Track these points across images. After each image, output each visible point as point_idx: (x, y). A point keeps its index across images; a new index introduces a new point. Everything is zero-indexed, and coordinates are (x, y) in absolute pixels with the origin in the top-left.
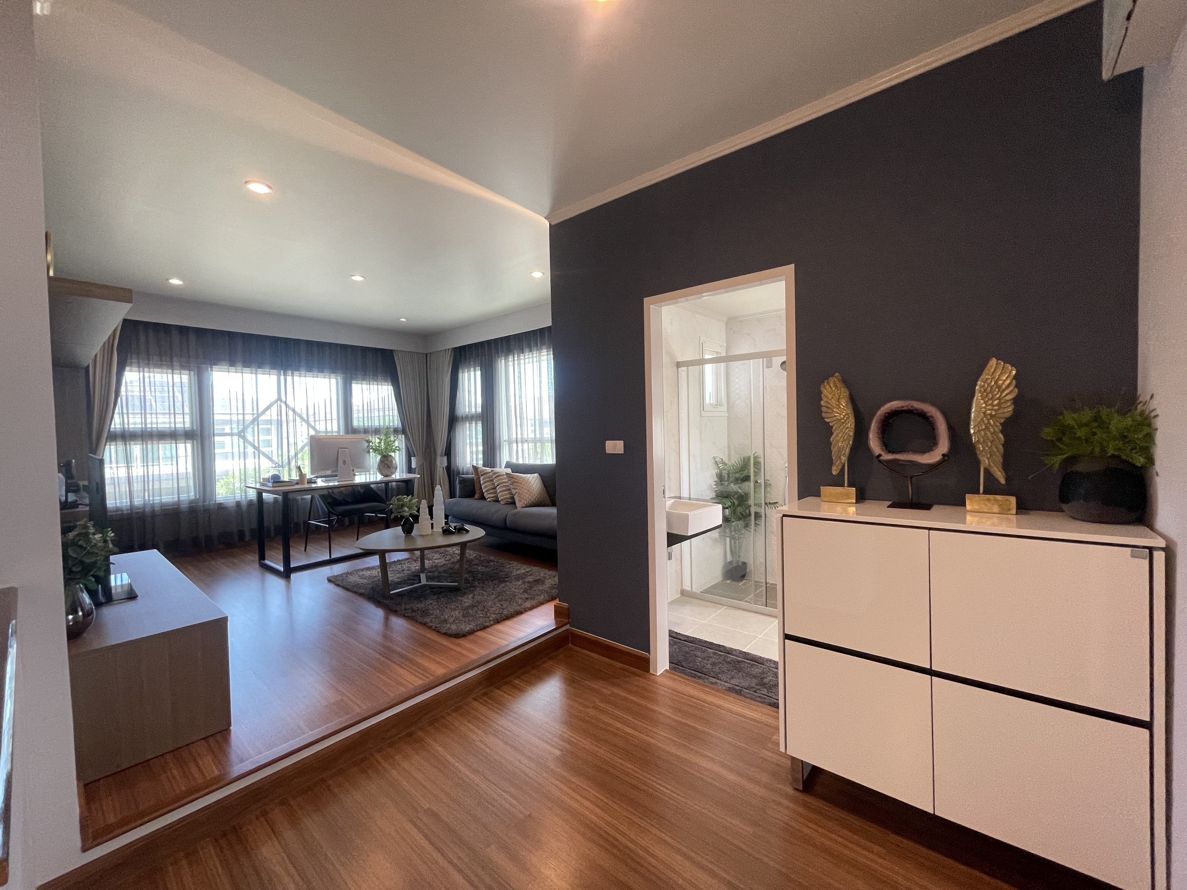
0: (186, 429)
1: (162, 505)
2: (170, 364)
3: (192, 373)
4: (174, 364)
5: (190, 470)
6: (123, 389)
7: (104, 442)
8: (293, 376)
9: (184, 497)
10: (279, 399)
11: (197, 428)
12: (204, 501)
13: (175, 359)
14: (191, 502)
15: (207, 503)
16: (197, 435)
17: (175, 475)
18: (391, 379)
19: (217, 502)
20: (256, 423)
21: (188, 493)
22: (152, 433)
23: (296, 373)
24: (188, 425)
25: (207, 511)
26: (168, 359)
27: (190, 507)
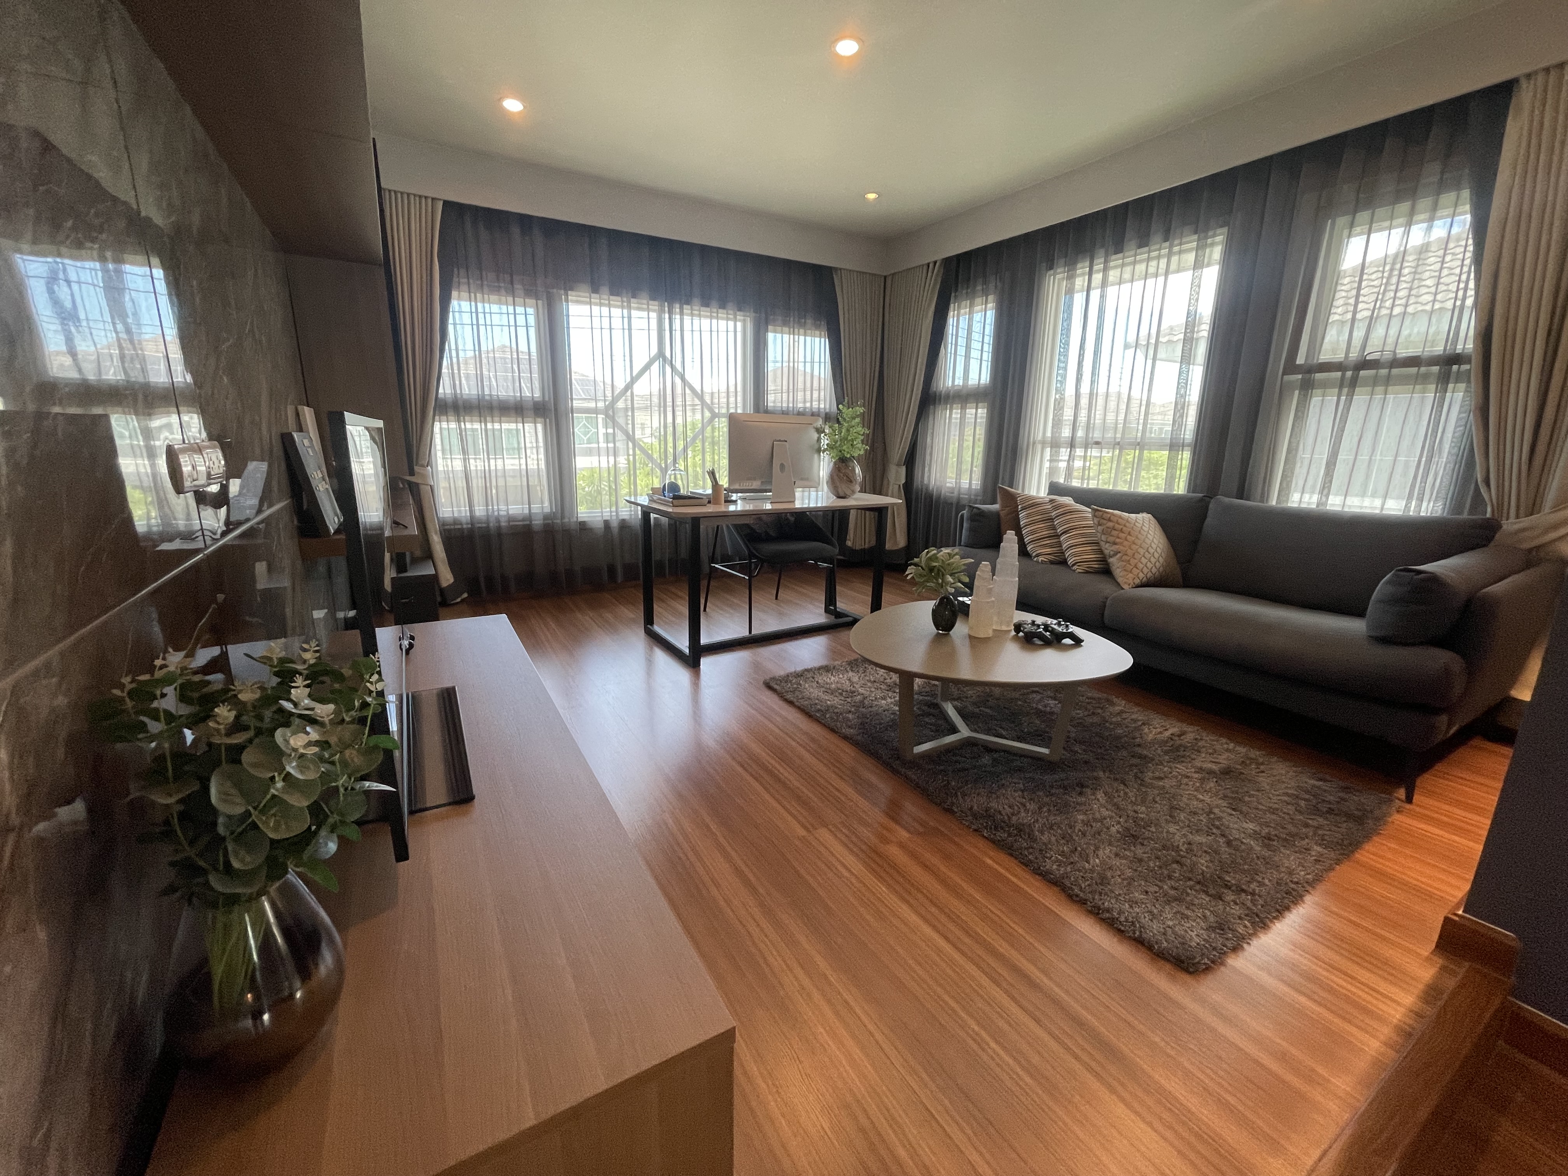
0: (536, 399)
1: (510, 519)
2: (510, 286)
3: (540, 302)
4: (515, 286)
5: (543, 465)
6: (451, 328)
7: (431, 413)
8: (682, 314)
9: (536, 508)
10: (661, 354)
11: (550, 398)
12: (563, 517)
13: (516, 278)
14: (546, 517)
15: (566, 520)
16: (550, 410)
17: (524, 473)
18: (828, 324)
19: (580, 520)
20: (629, 393)
21: (542, 503)
22: (491, 403)
23: (687, 309)
24: (537, 394)
25: (567, 532)
26: (507, 277)
27: (546, 526)
